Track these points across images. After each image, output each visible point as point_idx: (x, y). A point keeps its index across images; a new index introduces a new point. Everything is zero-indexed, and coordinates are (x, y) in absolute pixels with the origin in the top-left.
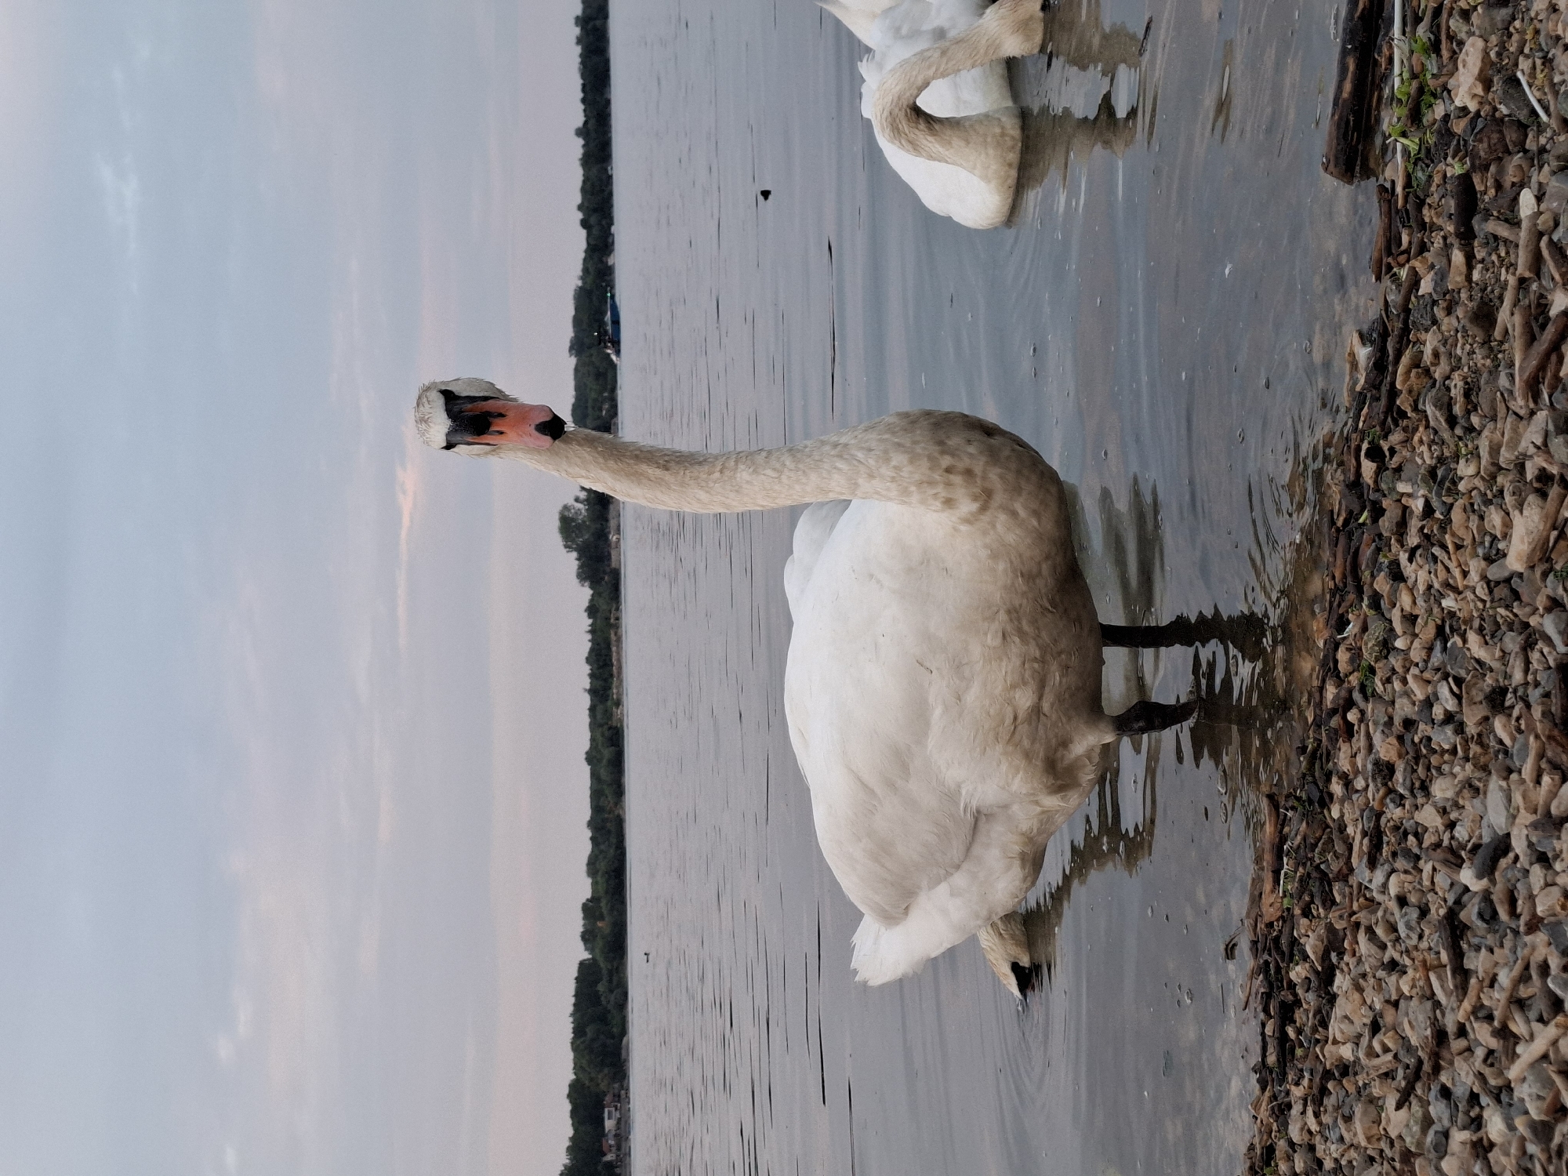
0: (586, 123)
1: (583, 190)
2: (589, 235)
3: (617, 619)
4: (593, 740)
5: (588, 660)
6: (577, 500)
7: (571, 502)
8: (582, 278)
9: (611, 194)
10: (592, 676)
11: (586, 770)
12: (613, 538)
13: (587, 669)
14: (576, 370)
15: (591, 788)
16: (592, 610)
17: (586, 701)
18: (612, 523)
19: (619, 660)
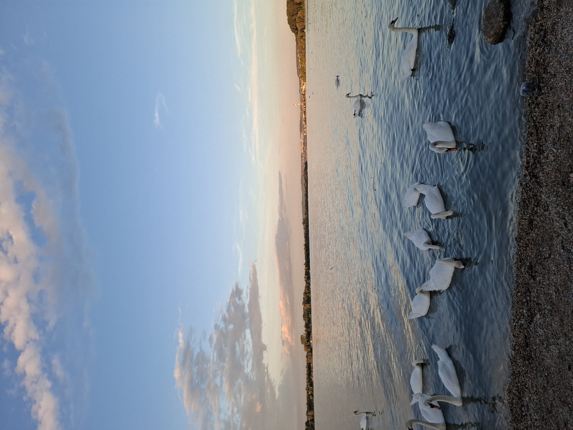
0: (306, 263)
1: (306, 275)
2: (306, 283)
3: (312, 359)
4: (307, 385)
5: (306, 367)
6: (304, 334)
7: (303, 334)
8: (305, 291)
9: (310, 275)
10: (307, 371)
11: (306, 392)
12: (311, 342)
13: (306, 369)
14: (304, 308)
15: (307, 396)
16: (307, 356)
17: (306, 376)
18: (311, 338)
19: (312, 368)
